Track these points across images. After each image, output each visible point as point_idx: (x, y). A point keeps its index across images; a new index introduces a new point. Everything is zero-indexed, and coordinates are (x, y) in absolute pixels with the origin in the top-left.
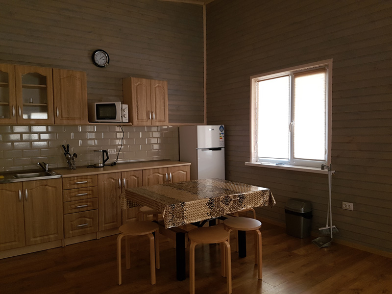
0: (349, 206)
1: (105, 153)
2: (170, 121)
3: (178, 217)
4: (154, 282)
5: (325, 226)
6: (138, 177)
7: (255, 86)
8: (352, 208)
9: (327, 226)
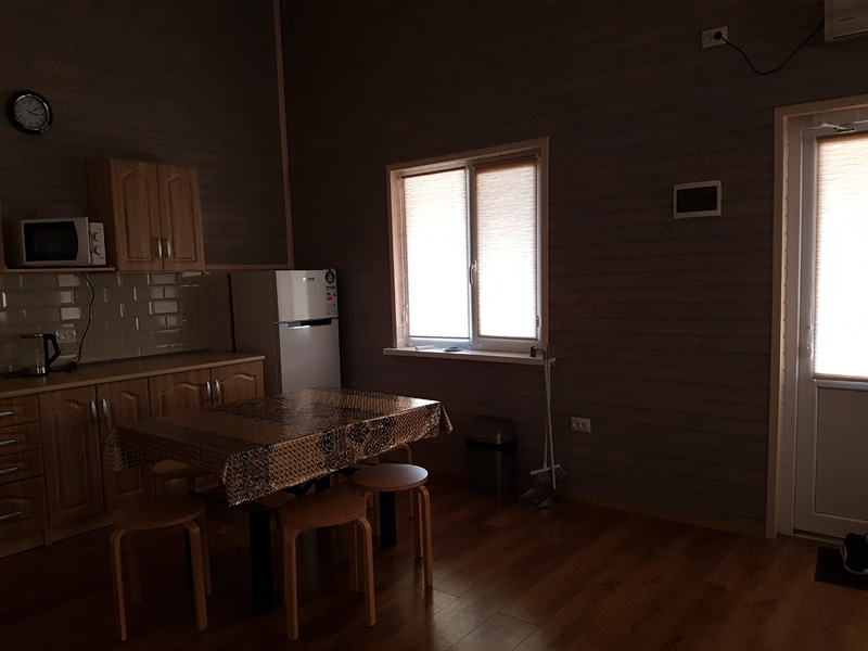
0: (583, 424)
1: (50, 341)
2: (208, 260)
3: (257, 479)
4: (203, 623)
5: (542, 467)
6: (137, 396)
7: (397, 186)
8: (588, 428)
9: (545, 465)
